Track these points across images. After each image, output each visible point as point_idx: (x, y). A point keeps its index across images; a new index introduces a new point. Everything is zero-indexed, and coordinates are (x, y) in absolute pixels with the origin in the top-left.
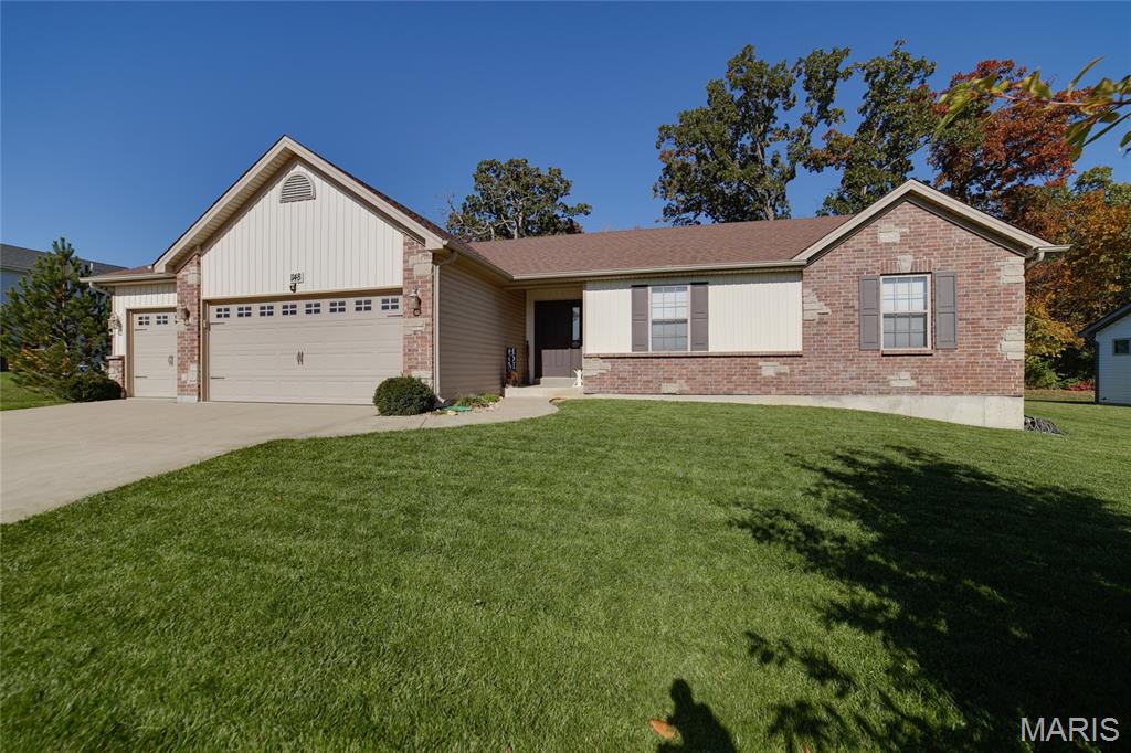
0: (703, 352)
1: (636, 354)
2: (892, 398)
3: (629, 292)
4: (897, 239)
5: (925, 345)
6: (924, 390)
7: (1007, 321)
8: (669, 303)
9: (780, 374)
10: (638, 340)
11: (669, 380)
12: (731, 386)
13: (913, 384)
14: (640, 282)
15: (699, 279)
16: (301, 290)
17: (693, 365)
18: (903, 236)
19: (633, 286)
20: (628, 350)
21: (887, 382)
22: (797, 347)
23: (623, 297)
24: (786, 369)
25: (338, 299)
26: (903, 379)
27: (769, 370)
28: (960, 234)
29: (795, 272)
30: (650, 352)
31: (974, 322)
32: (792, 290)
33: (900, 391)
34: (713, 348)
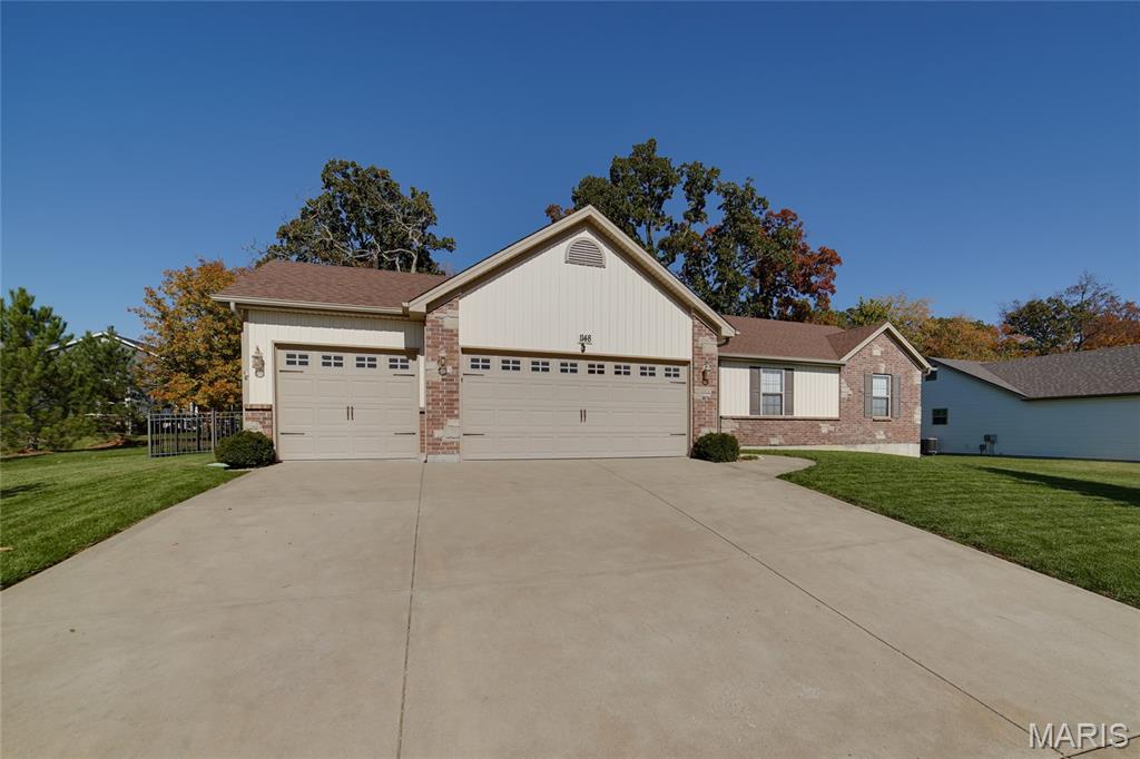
0: (790, 417)
1: (754, 416)
2: (877, 446)
3: (748, 370)
4: (879, 354)
5: (887, 415)
6: (888, 441)
7: (916, 403)
8: (771, 381)
9: (830, 432)
10: (754, 407)
11: (773, 435)
12: (806, 439)
13: (884, 437)
14: (755, 365)
15: (790, 366)
16: (589, 350)
17: (787, 425)
18: (882, 352)
19: (751, 367)
20: (748, 414)
21: (875, 436)
22: (836, 415)
23: (743, 374)
24: (832, 428)
25: (623, 364)
26: (881, 435)
27: (825, 429)
28: (901, 355)
29: (837, 368)
30: (762, 416)
31: (905, 403)
32: (834, 377)
33: (880, 441)
34: (797, 414)
